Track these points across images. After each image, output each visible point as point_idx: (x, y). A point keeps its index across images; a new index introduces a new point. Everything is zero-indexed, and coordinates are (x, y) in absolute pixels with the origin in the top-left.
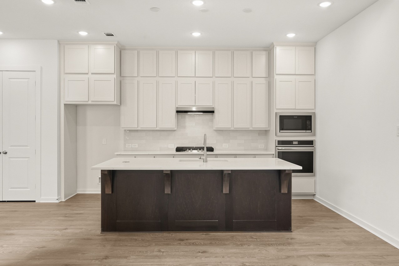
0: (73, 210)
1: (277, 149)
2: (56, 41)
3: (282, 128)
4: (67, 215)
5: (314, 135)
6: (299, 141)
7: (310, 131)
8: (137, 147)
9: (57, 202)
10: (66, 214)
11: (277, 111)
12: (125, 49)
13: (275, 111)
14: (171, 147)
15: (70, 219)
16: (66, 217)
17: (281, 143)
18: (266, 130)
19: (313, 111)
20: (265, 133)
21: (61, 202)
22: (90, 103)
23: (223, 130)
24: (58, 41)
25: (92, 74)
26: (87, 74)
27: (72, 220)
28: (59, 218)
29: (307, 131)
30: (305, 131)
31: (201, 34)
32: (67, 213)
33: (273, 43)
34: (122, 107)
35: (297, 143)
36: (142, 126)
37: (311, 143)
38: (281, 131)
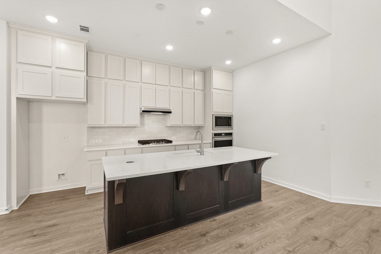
0: (40, 221)
1: (213, 139)
2: (5, 22)
3: (217, 125)
4: (35, 233)
5: (232, 129)
6: (225, 133)
7: (231, 127)
8: (101, 142)
9: (7, 212)
10: (32, 231)
11: (214, 113)
12: (91, 51)
13: (212, 113)
14: (133, 141)
15: (44, 238)
16: (35, 236)
17: (216, 135)
18: (199, 126)
19: (231, 114)
20: (199, 128)
21: (12, 212)
22: (54, 98)
23: (176, 126)
24: (8, 23)
25: (57, 68)
26: (51, 67)
27: (49, 241)
28: (25, 242)
29: (229, 127)
30: (228, 127)
31: (174, 47)
32: (33, 228)
33: (211, 67)
34: (89, 106)
35: (224, 135)
36: (109, 123)
37: (231, 134)
38: (216, 127)
